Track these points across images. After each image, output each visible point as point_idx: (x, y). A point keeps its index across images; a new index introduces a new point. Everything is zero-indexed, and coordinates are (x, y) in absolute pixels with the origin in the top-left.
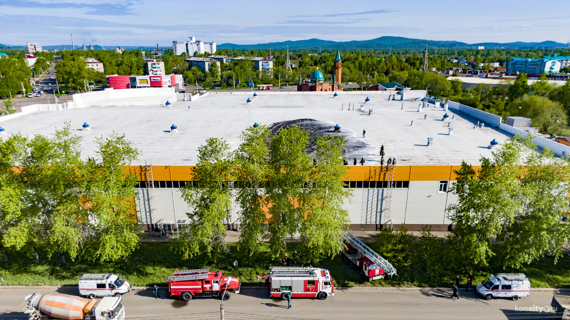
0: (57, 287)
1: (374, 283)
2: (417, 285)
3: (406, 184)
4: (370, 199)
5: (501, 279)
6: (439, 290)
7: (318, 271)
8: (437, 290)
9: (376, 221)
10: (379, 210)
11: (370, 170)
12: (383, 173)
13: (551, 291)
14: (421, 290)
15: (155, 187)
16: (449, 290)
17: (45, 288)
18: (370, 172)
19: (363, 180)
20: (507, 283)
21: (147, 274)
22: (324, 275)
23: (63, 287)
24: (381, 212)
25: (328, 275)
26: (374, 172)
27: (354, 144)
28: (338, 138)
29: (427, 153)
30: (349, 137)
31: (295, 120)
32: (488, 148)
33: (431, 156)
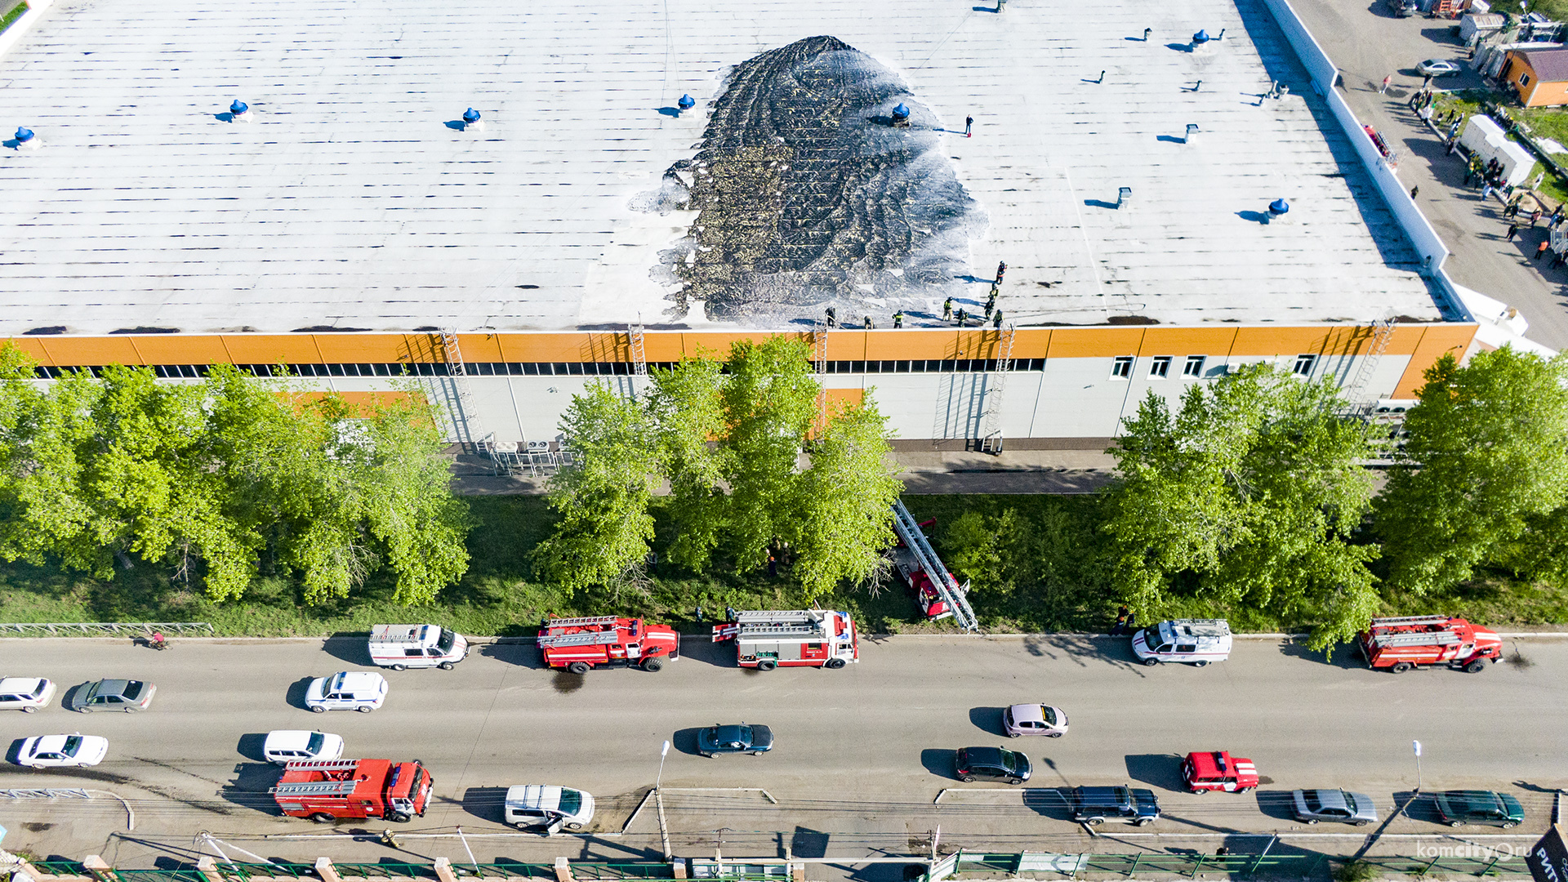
0: (321, 639)
1: (936, 626)
2: (1021, 626)
3: (1039, 364)
4: (956, 393)
5: (1179, 633)
6: (1061, 639)
8: (1057, 638)
9: (967, 434)
10: (975, 413)
11: (958, 338)
12: (986, 345)
13: (1278, 639)
14: (1026, 640)
15: (468, 373)
16: (1080, 640)
17: (298, 641)
18: (958, 342)
19: (941, 358)
20: (1190, 640)
21: (490, 600)
22: (840, 629)
23: (335, 639)
24: (979, 416)
25: (849, 625)
26: (967, 343)
27: (938, 199)
28: (899, 159)
29: (1108, 247)
30: (928, 156)
31: (791, 49)
32: (1262, 219)
33: (1116, 262)
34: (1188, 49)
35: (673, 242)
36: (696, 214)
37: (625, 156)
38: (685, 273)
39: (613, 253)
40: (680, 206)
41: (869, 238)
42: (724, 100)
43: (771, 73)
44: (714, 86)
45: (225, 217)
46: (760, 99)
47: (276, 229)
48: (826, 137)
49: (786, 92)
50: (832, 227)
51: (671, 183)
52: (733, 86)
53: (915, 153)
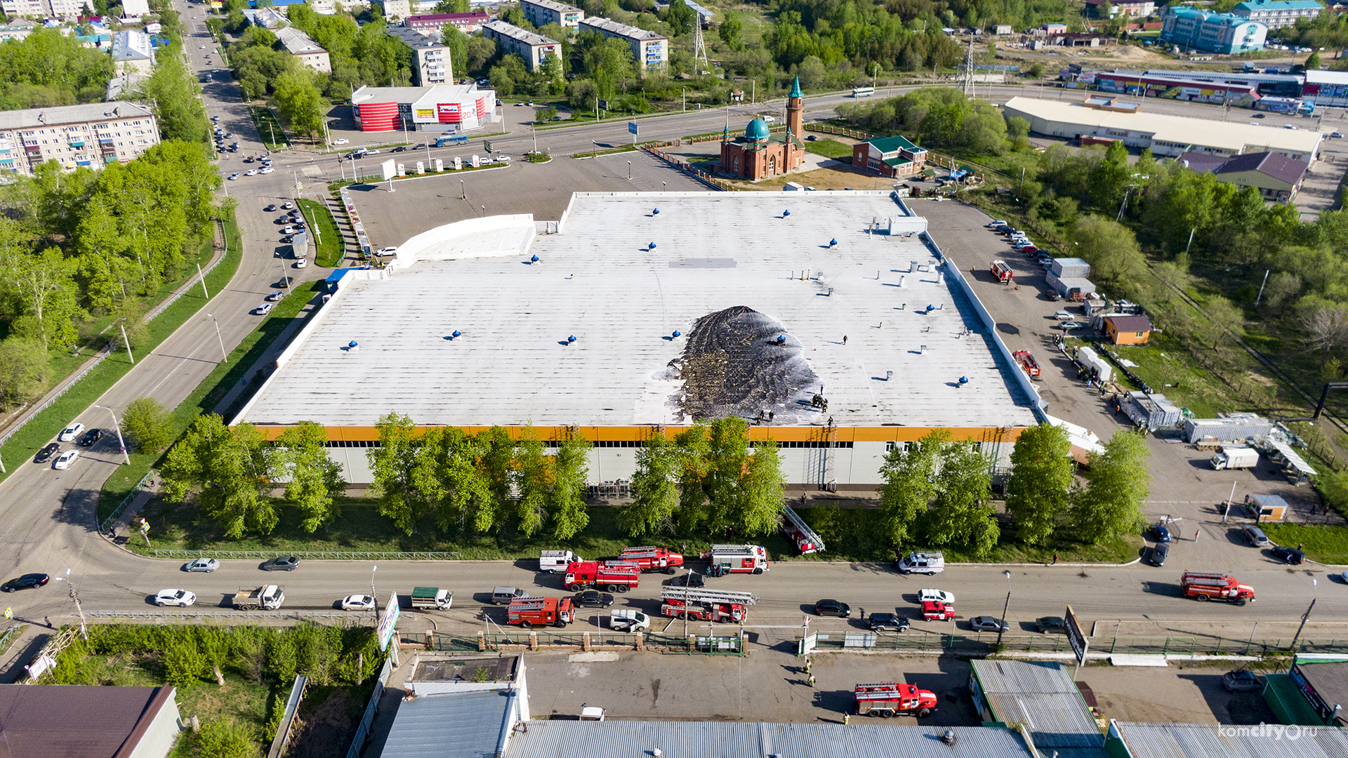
0: (516, 560)
1: (806, 557)
2: (847, 559)
3: (850, 445)
4: (812, 459)
5: (919, 557)
7: (754, 549)
8: (865, 564)
9: (818, 481)
10: (822, 470)
11: (811, 431)
12: (825, 434)
14: (851, 565)
17: (501, 564)
18: (812, 433)
19: (804, 441)
20: (925, 561)
22: (760, 553)
23: (521, 560)
24: (824, 472)
25: (764, 553)
26: (815, 433)
27: (800, 376)
28: (781, 359)
29: (882, 396)
30: (796, 358)
31: (726, 312)
32: (957, 386)
33: (886, 402)
34: (925, 313)
35: (674, 392)
36: (685, 381)
37: (648, 357)
38: (680, 404)
39: (646, 396)
40: (677, 378)
41: (768, 391)
42: (693, 334)
43: (716, 322)
44: (688, 327)
45: (458, 380)
46: (711, 333)
47: (484, 386)
48: (745, 350)
49: (724, 330)
50: (750, 387)
51: (671, 368)
52: (698, 328)
53: (789, 357)
